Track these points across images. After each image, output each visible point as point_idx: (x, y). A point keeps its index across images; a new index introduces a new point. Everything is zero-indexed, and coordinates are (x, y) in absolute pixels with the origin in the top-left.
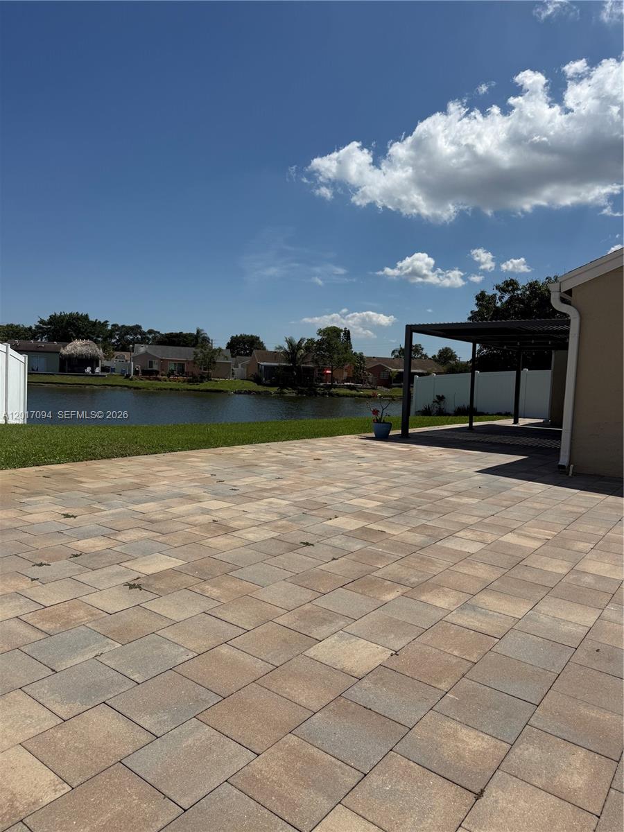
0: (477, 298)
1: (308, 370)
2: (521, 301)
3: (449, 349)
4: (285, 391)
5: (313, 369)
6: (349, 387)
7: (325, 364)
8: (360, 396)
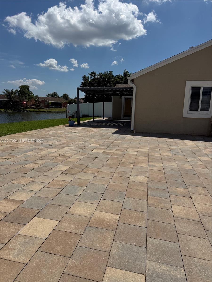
0: (83, 78)
1: (16, 102)
2: (97, 79)
3: (66, 94)
4: (8, 110)
5: (18, 102)
6: (33, 108)
7: (23, 100)
8: (38, 111)
